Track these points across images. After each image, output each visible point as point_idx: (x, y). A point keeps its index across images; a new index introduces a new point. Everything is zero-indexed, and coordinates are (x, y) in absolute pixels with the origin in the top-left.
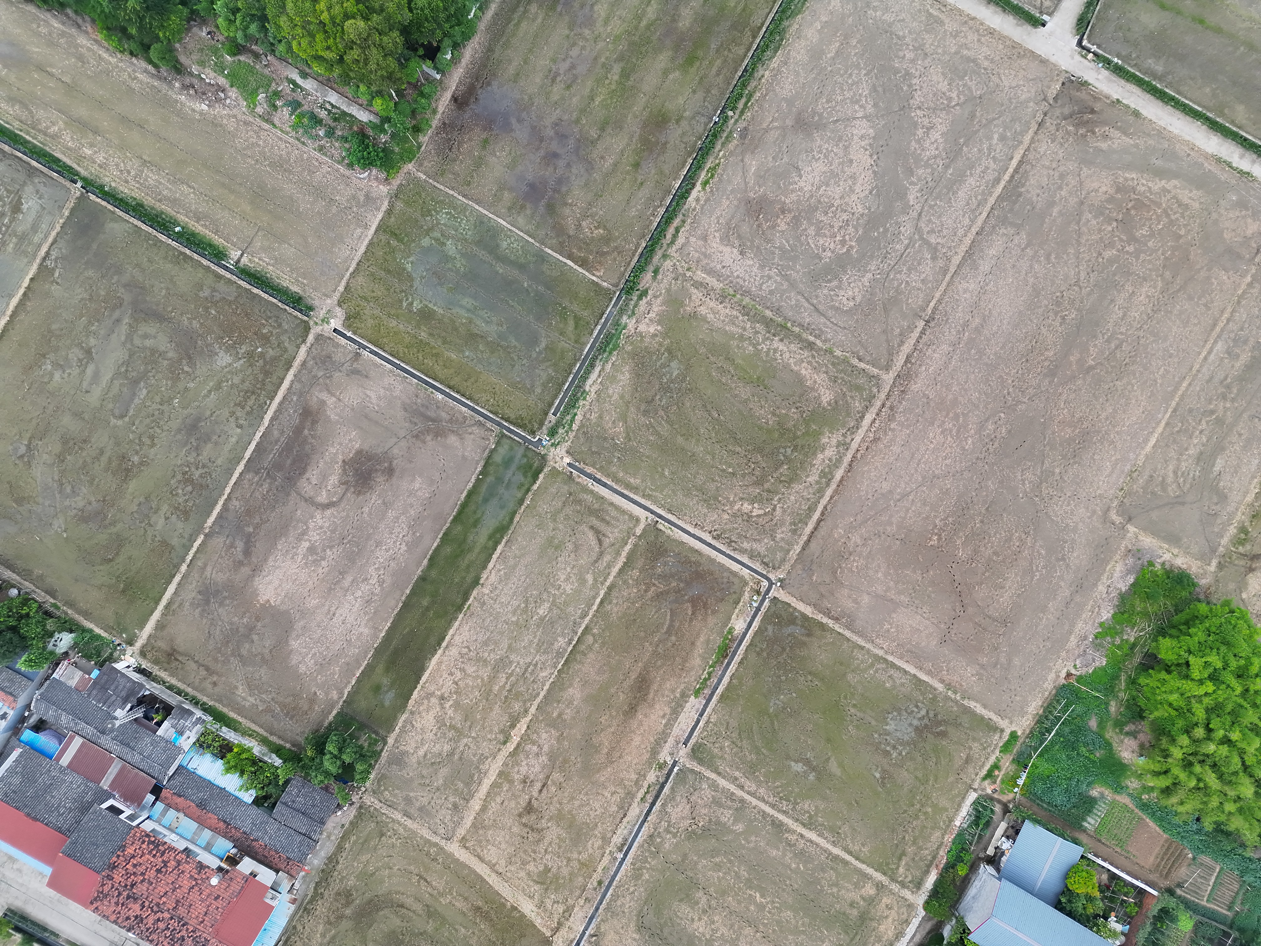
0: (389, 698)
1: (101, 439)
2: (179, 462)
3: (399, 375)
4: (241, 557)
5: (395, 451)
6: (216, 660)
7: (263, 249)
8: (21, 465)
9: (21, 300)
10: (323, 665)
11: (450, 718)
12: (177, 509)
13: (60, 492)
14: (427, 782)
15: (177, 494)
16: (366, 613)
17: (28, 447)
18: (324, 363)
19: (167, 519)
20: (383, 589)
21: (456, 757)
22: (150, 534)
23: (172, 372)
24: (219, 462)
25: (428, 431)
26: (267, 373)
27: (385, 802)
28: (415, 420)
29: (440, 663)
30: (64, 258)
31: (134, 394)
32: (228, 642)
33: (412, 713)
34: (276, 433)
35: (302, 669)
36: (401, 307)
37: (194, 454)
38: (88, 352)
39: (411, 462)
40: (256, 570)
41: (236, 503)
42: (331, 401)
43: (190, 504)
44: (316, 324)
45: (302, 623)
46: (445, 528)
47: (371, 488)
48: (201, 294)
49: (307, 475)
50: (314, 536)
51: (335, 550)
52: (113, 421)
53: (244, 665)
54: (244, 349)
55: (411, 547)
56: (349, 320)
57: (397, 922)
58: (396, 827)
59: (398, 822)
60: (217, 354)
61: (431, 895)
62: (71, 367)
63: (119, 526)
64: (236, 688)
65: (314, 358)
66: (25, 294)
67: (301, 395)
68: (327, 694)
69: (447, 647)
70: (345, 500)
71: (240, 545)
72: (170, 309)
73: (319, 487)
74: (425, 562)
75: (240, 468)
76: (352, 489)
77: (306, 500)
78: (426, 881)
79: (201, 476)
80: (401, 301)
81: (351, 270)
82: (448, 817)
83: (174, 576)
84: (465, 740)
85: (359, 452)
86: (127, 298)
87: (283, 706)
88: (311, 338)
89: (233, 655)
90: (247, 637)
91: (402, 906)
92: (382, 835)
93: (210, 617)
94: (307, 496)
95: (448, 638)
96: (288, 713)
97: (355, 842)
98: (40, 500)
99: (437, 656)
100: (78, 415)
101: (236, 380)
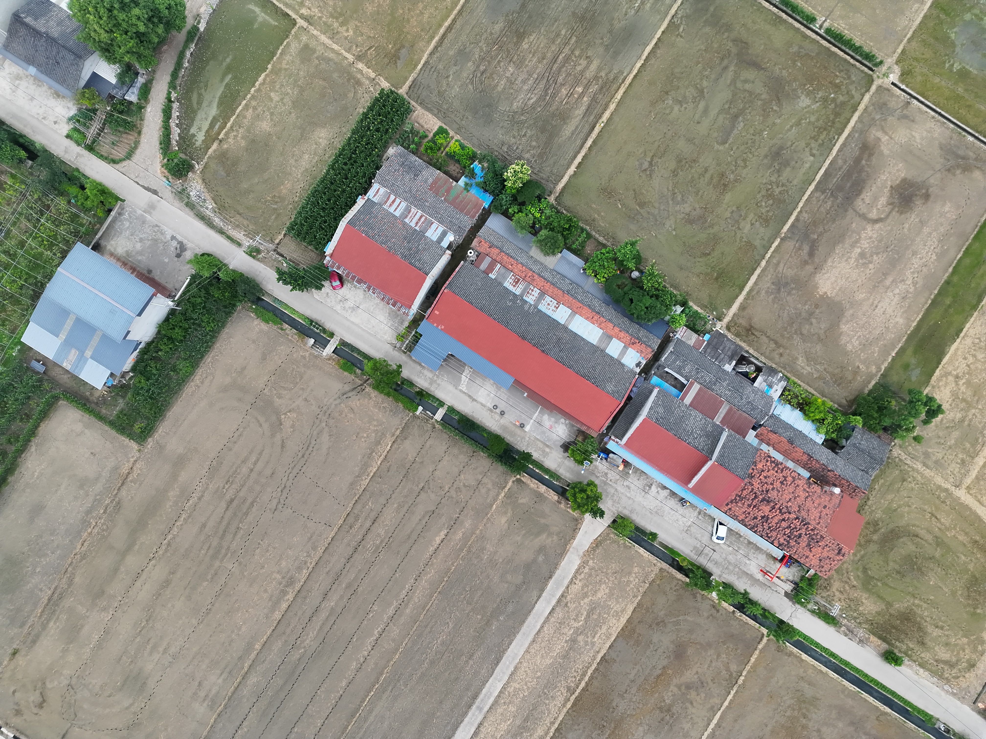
0: (915, 375)
1: (707, 160)
2: (764, 181)
3: (938, 121)
4: (806, 258)
5: (932, 181)
6: (782, 336)
7: (842, 17)
8: (644, 176)
9: (653, 48)
10: (865, 345)
11: (963, 393)
12: (760, 217)
13: (672, 200)
14: (942, 441)
15: (761, 205)
16: (901, 307)
17: (651, 163)
18: (881, 108)
19: (752, 224)
20: (916, 289)
21: (966, 423)
22: (738, 235)
23: (764, 110)
24: (795, 182)
25: (958, 166)
26: (837, 115)
27: (909, 454)
28: (948, 157)
29: (957, 349)
30: (687, 17)
31: (733, 127)
32: (793, 323)
33: (933, 387)
34: (840, 162)
35: (849, 347)
36: (944, 67)
37: (776, 175)
38: (701, 92)
39: (943, 190)
40: (818, 268)
41: (805, 215)
42: (885, 138)
43: (771, 214)
44: (878, 77)
45: (851, 312)
46: (967, 243)
47: (911, 209)
48: (791, 50)
49: (862, 196)
50: (865, 244)
51: (880, 256)
52: (717, 147)
53: (804, 341)
54: (821, 94)
55: (940, 256)
56: (905, 75)
57: (912, 547)
58: (915, 475)
59: (917, 471)
60: (799, 97)
61: (939, 529)
62: (687, 103)
63: (716, 228)
64: (797, 359)
65: (873, 105)
66: (656, 44)
67: (861, 132)
68: (867, 368)
69: (964, 337)
70: (890, 217)
71: (806, 248)
72: (766, 60)
73: (870, 206)
74: (950, 270)
75: (812, 188)
76: (897, 209)
77: (860, 216)
78: (936, 518)
79: (780, 193)
80: (944, 63)
81: (909, 36)
82: (957, 470)
83: (755, 269)
84: (973, 411)
85: (904, 180)
86: (734, 50)
87: (833, 375)
88: (874, 88)
89: (796, 333)
90: (808, 320)
91: (917, 536)
92: (904, 480)
93: (781, 302)
94: (861, 212)
95: (965, 330)
96: (836, 381)
97: (883, 485)
98: (656, 205)
99: (956, 344)
100: (690, 140)
101: (813, 119)
